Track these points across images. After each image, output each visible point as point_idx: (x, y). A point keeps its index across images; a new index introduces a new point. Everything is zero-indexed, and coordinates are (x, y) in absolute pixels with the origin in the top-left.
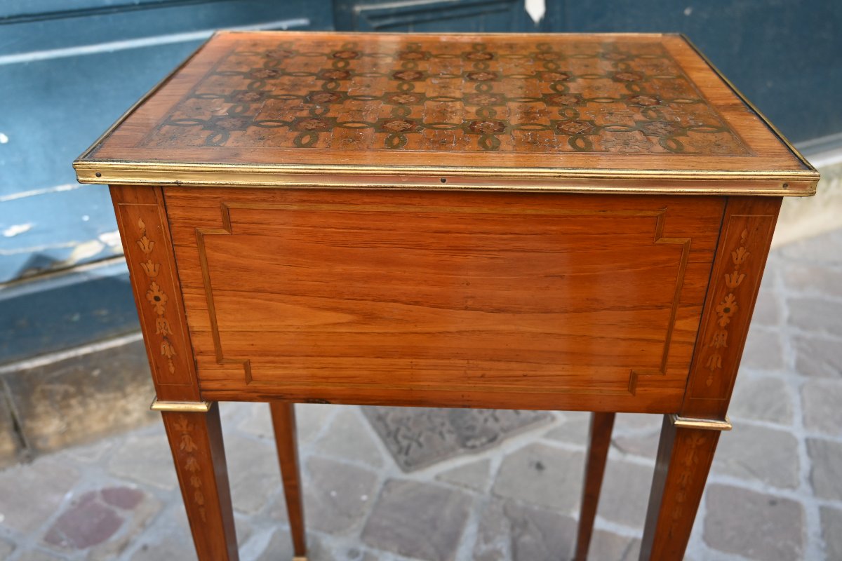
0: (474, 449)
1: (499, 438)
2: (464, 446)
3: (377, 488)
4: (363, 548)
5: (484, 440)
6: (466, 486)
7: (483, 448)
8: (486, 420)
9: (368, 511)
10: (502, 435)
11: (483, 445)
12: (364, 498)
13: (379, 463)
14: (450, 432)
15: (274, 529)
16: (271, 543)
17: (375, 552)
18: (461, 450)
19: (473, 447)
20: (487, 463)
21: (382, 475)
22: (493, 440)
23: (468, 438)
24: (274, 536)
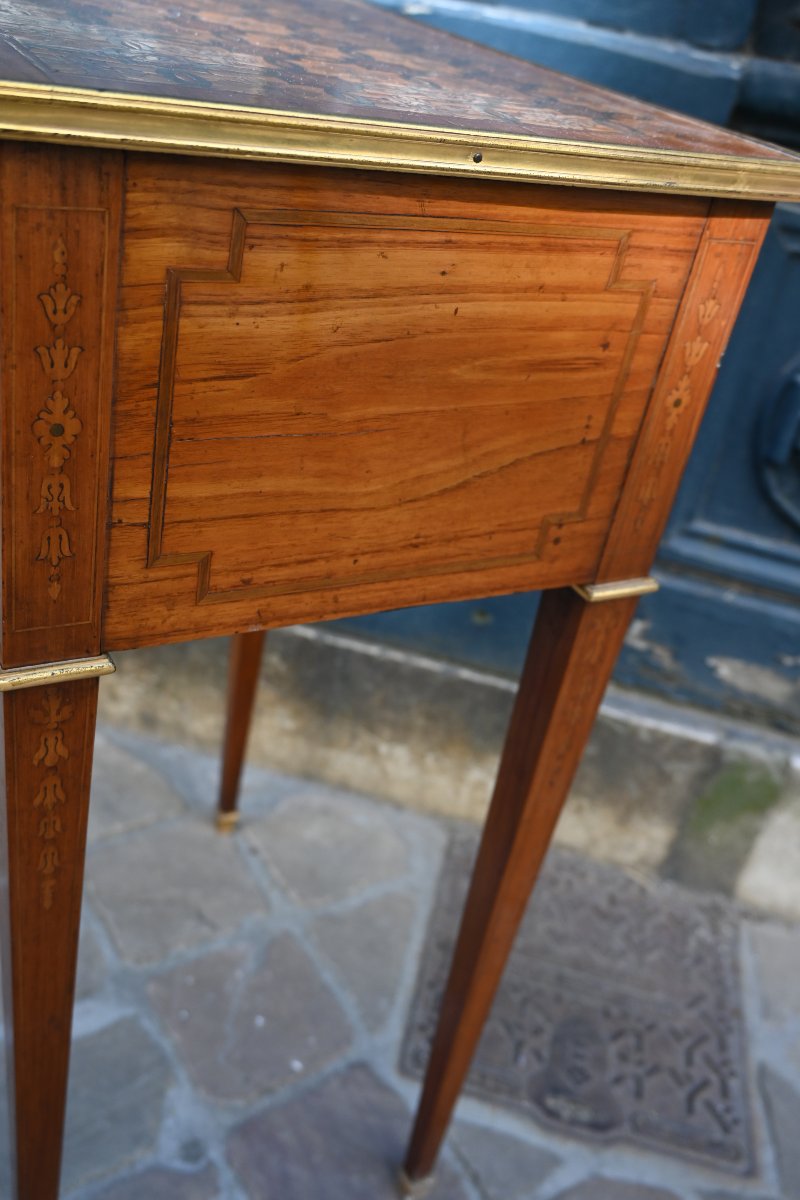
0: (549, 1119)
1: (613, 1133)
2: (539, 1100)
3: (335, 1064)
4: (215, 1153)
5: (585, 1115)
6: (476, 1180)
7: (569, 1128)
8: (618, 1080)
9: (283, 1093)
10: (625, 1130)
11: (574, 1122)
12: (297, 1065)
13: (376, 1020)
14: (538, 1055)
15: (129, 1011)
16: (104, 1032)
17: (226, 1176)
18: (527, 1104)
19: (553, 1114)
20: (553, 1161)
21: (362, 1047)
22: (601, 1128)
23: (557, 1090)
24: (117, 1025)
